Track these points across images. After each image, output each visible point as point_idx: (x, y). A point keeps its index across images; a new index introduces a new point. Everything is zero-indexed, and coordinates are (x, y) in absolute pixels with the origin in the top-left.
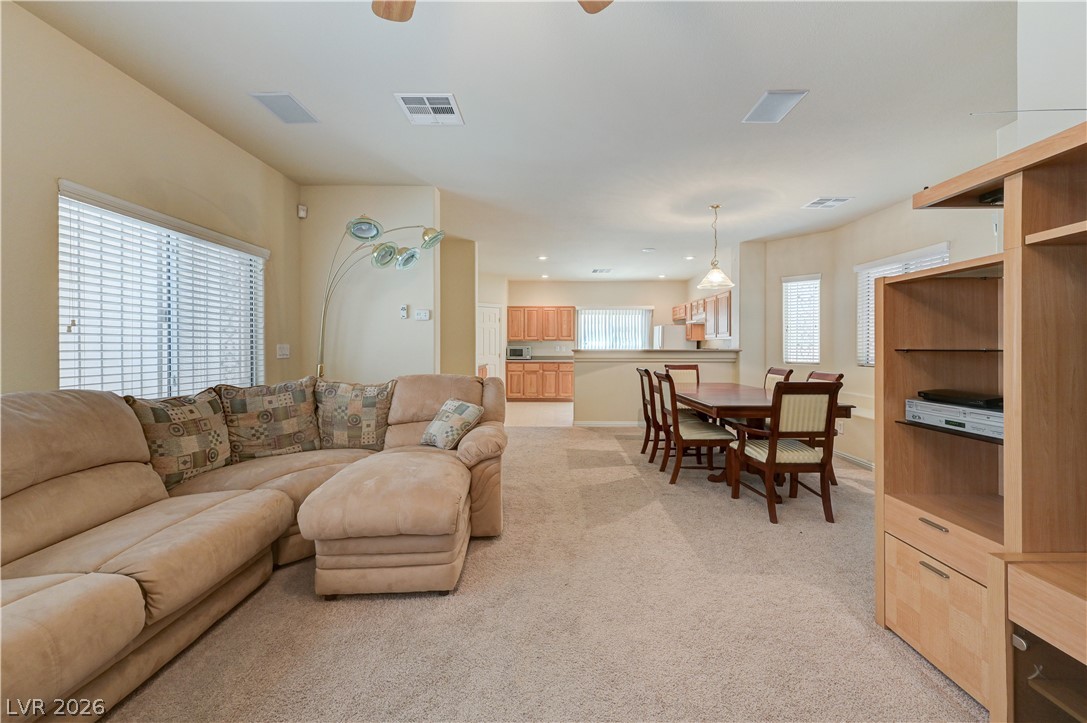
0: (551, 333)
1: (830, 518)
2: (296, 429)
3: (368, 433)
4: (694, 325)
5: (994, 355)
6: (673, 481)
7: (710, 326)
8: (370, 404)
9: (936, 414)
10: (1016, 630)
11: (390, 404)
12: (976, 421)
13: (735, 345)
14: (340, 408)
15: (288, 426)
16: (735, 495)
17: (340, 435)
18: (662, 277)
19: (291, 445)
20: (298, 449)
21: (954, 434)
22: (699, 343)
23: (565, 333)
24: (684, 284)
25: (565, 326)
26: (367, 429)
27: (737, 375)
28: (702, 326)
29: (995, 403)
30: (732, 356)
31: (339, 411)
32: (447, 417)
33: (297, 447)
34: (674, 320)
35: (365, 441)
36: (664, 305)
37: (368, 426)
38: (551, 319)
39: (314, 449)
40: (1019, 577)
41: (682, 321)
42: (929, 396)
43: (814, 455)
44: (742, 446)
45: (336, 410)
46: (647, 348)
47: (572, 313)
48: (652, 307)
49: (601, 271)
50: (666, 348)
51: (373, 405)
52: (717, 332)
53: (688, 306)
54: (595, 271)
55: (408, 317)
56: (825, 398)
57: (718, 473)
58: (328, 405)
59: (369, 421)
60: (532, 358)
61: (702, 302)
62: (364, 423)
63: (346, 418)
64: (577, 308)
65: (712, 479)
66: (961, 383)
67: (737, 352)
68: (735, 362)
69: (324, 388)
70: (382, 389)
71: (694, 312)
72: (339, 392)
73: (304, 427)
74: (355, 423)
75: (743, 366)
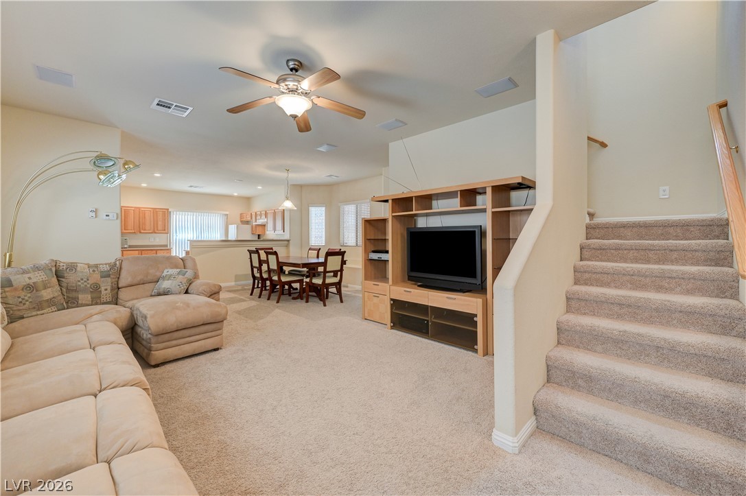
0: (147, 228)
1: (342, 301)
2: (52, 296)
3: (106, 293)
4: (258, 225)
5: (385, 240)
6: (278, 302)
7: (270, 226)
8: (105, 275)
9: (375, 256)
10: (392, 299)
11: (119, 275)
12: (384, 256)
13: (287, 237)
14: (82, 279)
15: (46, 294)
16: (307, 302)
17: (84, 297)
18: (236, 194)
19: (50, 307)
20: (54, 310)
21: (380, 261)
22: (259, 235)
23: (160, 228)
24: (248, 200)
25: (160, 223)
26: (105, 292)
27: (288, 252)
28: (264, 226)
29: (387, 252)
30: (286, 243)
31: (82, 281)
32: (174, 278)
33: (54, 308)
34: (242, 222)
35: (104, 299)
36: (235, 211)
37: (106, 290)
38: (147, 217)
39: (64, 309)
40: (393, 288)
41: (247, 223)
42: (374, 252)
43: (336, 280)
44: (311, 280)
45: (79, 281)
46: (224, 239)
47: (166, 214)
48: (227, 213)
49: (196, 187)
50: (239, 239)
51: (109, 276)
52: (275, 230)
53: (254, 214)
54: (191, 186)
55: (96, 217)
56: (341, 257)
57: (296, 295)
58: (71, 278)
59: (106, 287)
60: (130, 246)
61: (264, 212)
62: (103, 289)
63: (88, 286)
64: (170, 210)
65: (294, 299)
66: (380, 249)
67: (288, 241)
68: (287, 246)
69: (64, 267)
70: (113, 266)
71: (258, 218)
72: (78, 269)
73: (56, 294)
74: (96, 289)
75: (292, 248)
